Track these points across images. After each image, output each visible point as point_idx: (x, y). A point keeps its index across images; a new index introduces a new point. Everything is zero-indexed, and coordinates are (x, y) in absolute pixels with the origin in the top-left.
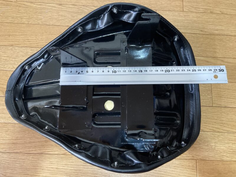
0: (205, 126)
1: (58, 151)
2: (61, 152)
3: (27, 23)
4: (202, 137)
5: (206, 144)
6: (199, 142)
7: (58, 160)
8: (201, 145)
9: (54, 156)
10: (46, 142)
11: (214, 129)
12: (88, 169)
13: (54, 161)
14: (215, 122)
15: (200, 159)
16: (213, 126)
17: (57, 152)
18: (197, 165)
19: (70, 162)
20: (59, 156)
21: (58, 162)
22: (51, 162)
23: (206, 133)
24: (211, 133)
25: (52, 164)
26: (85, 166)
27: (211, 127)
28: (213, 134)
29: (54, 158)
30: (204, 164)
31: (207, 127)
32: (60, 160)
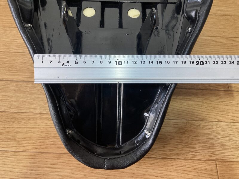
0: (222, 114)
1: (16, 146)
2: (21, 148)
3: (4, 5)
4: (219, 129)
5: (227, 139)
6: (216, 136)
7: (14, 159)
8: (220, 140)
9: (10, 154)
10: (2, 134)
11: (235, 118)
12: (56, 174)
13: (7, 160)
14: (236, 110)
15: (221, 159)
16: (234, 115)
17: (15, 148)
18: (218, 168)
19: (31, 163)
20: (16, 154)
21: (15, 162)
22: (5, 162)
23: (225, 123)
24: (232, 124)
25: (4, 164)
26: (52, 168)
27: (230, 116)
28: (235, 125)
29: (9, 157)
30: (227, 167)
31: (225, 116)
32: (18, 160)
